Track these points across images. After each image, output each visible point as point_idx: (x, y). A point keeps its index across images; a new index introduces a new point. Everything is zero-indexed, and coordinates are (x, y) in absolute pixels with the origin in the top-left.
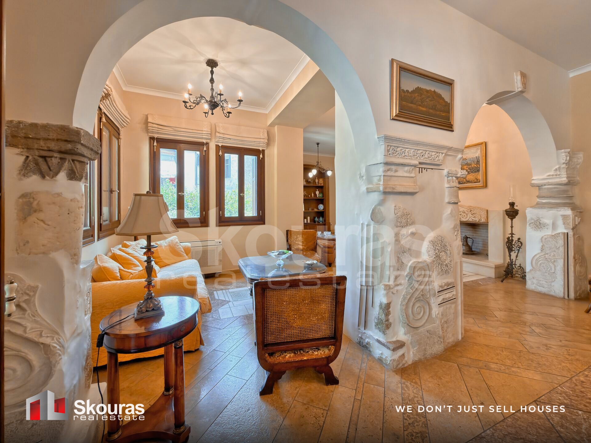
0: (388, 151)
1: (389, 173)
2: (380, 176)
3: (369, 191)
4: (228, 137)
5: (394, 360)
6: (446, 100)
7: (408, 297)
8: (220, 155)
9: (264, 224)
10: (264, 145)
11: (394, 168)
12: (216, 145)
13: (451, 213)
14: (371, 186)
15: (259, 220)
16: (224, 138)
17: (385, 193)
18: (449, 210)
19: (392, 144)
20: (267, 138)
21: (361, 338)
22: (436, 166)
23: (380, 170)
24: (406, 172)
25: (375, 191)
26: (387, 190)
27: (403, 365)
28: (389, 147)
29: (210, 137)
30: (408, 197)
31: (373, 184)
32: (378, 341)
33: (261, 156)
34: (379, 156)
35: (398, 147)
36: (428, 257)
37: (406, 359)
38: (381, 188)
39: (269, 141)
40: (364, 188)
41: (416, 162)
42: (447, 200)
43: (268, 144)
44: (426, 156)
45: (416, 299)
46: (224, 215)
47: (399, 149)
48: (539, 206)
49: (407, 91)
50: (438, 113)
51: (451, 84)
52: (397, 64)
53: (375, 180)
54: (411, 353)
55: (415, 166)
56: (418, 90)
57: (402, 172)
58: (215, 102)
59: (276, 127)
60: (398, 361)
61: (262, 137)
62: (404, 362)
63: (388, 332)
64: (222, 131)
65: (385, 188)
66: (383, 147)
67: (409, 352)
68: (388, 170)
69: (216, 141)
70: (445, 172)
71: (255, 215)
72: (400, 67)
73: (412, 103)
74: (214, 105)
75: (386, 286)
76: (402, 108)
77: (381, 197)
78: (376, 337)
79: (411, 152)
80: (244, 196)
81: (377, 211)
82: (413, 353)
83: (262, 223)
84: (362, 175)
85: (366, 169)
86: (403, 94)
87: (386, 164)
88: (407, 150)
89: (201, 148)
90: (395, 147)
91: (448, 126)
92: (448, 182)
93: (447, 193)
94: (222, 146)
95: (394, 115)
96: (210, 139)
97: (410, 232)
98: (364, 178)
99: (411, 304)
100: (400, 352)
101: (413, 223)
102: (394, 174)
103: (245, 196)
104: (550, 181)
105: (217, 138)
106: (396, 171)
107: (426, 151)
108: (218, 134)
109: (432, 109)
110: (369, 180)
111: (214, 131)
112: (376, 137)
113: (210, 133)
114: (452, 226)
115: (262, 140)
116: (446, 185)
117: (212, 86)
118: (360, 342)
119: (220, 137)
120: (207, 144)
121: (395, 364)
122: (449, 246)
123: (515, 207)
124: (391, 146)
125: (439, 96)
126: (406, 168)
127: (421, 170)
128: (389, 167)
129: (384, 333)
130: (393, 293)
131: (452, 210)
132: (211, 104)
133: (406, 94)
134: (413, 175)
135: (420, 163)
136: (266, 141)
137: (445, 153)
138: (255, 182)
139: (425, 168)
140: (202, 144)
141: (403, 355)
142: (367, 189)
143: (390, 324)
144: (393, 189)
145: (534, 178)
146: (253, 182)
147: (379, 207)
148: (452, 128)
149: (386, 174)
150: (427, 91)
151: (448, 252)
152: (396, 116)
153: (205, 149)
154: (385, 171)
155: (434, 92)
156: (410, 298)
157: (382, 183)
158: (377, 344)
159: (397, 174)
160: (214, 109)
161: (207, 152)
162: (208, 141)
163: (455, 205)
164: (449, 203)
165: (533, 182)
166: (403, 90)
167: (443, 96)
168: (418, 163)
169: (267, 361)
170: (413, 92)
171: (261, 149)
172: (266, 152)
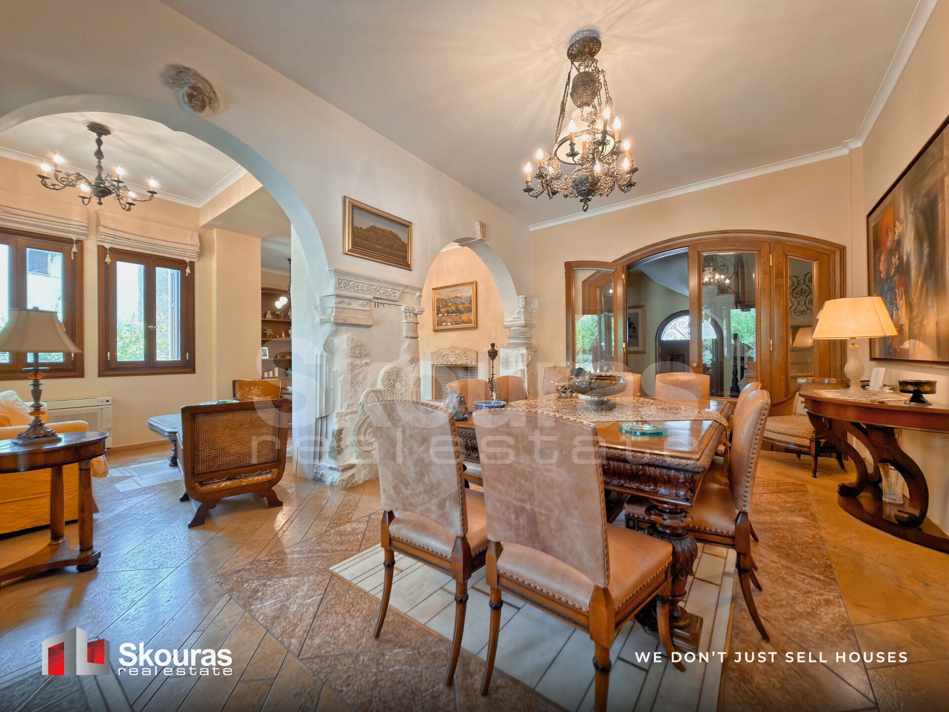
0: (339, 284)
1: (341, 305)
2: (333, 307)
3: (322, 322)
4: (122, 236)
5: (343, 480)
6: (403, 241)
7: (361, 423)
8: (106, 263)
9: (194, 372)
10: (194, 254)
11: (346, 300)
12: (99, 246)
13: (408, 347)
14: (324, 317)
15: (183, 367)
16: (115, 237)
17: (337, 324)
18: (407, 343)
19: (343, 278)
20: (199, 245)
21: (316, 473)
22: (394, 302)
23: (332, 302)
24: (360, 305)
25: (327, 322)
26: (339, 321)
27: (353, 484)
28: (340, 280)
29: (86, 232)
30: (363, 330)
31: (326, 316)
32: (331, 468)
33: (188, 271)
34: (331, 290)
35: (350, 281)
36: (382, 387)
37: (356, 479)
38: (332, 320)
39: (203, 249)
40: (318, 320)
41: (370, 297)
42: (404, 334)
43: (201, 254)
44: (381, 292)
45: (368, 424)
46: (115, 357)
47: (351, 283)
48: (509, 346)
49: (361, 229)
50: (395, 252)
51: (408, 226)
52: (349, 202)
53: (329, 311)
54: (362, 474)
55: (370, 301)
56: (373, 229)
57: (356, 305)
58: (105, 188)
59: (215, 230)
60: (347, 480)
61: (189, 243)
62: (354, 481)
63: (339, 457)
64: (111, 225)
65: (336, 318)
66: (334, 279)
67: (359, 473)
68: (340, 303)
69: (99, 239)
70: (403, 308)
71: (176, 359)
72: (353, 205)
73: (366, 240)
74: (102, 191)
75: (338, 413)
76: (354, 244)
77: (334, 328)
78: (328, 466)
79: (365, 287)
80: (155, 330)
81: (329, 341)
82: (364, 474)
83: (189, 370)
84: (317, 306)
85: (320, 301)
86: (356, 231)
87: (338, 296)
88: (361, 285)
89: (66, 247)
90: (347, 280)
91: (407, 266)
92: (406, 317)
93: (404, 328)
94: (111, 249)
95: (347, 250)
96: (86, 235)
97: (364, 362)
98: (319, 309)
99: (364, 429)
100: (350, 473)
101: (367, 355)
102: (347, 307)
103: (157, 329)
104: (515, 323)
105: (100, 235)
106: (349, 304)
107: (382, 287)
108: (102, 229)
109: (388, 247)
110: (323, 311)
111: (94, 223)
112: (327, 269)
113: (86, 225)
114: (409, 359)
115: (192, 248)
116: (404, 321)
117: (99, 162)
118: (315, 478)
119: (107, 235)
120: (80, 243)
121: (344, 484)
122: (405, 377)
123: (495, 348)
124: (342, 280)
125: (396, 237)
126: (360, 302)
127: (377, 305)
128: (341, 299)
129: (336, 459)
130: (345, 420)
131: (409, 344)
132: (99, 189)
133: (360, 231)
134: (367, 309)
135: (375, 298)
136: (197, 249)
137: (402, 291)
138: (176, 309)
139: (381, 303)
140: (70, 242)
141: (353, 475)
142: (321, 319)
143: (342, 450)
144: (345, 320)
145: (505, 320)
146: (173, 308)
147: (332, 338)
148: (410, 267)
149: (338, 306)
150: (383, 231)
151: (404, 382)
152: (349, 251)
153: (74, 249)
154: (336, 303)
155: (391, 232)
156: (362, 423)
157: (334, 314)
158: (330, 471)
159: (349, 307)
160: (104, 196)
161: (78, 255)
162: (82, 238)
163: (413, 340)
164: (407, 337)
165: (505, 324)
166: (357, 227)
167: (400, 237)
168: (372, 298)
169: (197, 491)
170: (368, 230)
171: (187, 260)
172: (197, 266)
